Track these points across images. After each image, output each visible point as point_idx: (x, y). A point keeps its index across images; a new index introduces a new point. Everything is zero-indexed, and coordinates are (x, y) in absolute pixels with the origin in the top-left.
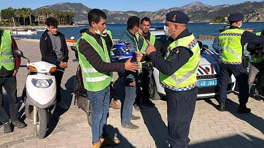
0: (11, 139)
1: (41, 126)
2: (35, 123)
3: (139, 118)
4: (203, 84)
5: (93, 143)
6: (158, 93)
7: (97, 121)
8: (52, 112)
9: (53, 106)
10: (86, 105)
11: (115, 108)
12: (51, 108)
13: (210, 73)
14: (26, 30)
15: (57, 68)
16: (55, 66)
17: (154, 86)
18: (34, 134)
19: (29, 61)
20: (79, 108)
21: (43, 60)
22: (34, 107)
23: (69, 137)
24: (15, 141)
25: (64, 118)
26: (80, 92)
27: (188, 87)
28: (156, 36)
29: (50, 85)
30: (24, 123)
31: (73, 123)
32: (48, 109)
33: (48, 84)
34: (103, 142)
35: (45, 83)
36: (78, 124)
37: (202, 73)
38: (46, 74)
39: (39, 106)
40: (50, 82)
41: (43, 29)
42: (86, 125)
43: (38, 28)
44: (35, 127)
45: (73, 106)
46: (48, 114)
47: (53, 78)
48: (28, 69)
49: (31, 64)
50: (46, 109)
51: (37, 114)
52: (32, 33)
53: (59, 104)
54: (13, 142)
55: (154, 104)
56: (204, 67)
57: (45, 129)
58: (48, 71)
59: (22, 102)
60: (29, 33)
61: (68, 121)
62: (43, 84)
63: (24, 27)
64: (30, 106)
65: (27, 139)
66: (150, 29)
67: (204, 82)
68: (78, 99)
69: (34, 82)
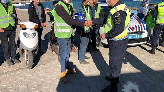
0: (11, 69)
1: (29, 62)
2: (25, 60)
3: (90, 58)
4: (130, 37)
5: (62, 72)
6: (102, 43)
7: (64, 58)
8: (36, 53)
9: (37, 49)
10: (57, 49)
11: (75, 52)
12: (35, 50)
13: (135, 31)
14: (18, 3)
15: (38, 26)
16: (38, 25)
17: (99, 38)
18: (25, 66)
19: (21, 21)
20: (53, 51)
21: (30, 20)
22: (25, 50)
23: (46, 68)
24: (14, 71)
25: (43, 57)
26: (53, 41)
27: (123, 38)
28: (101, 7)
29: (34, 36)
30: (19, 60)
31: (49, 60)
32: (34, 51)
33: (33, 35)
34: (68, 71)
35: (32, 35)
36: (52, 61)
37: (130, 31)
38: (32, 29)
39: (28, 49)
40: (35, 35)
41: (29, 3)
42: (57, 61)
43: (25, 2)
44: (26, 62)
45: (49, 50)
46: (34, 54)
47: (36, 32)
48: (21, 26)
49: (22, 23)
50: (32, 51)
51: (27, 54)
52: (22, 5)
53: (40, 48)
54: (12, 71)
55: (99, 50)
56: (131, 27)
57: (32, 64)
58: (33, 27)
59: (17, 48)
60: (20, 5)
61: (46, 59)
62: (30, 36)
63: (17, 1)
64: (22, 49)
65: (21, 69)
66: (98, 2)
67: (131, 36)
68: (52, 45)
69: (25, 34)
